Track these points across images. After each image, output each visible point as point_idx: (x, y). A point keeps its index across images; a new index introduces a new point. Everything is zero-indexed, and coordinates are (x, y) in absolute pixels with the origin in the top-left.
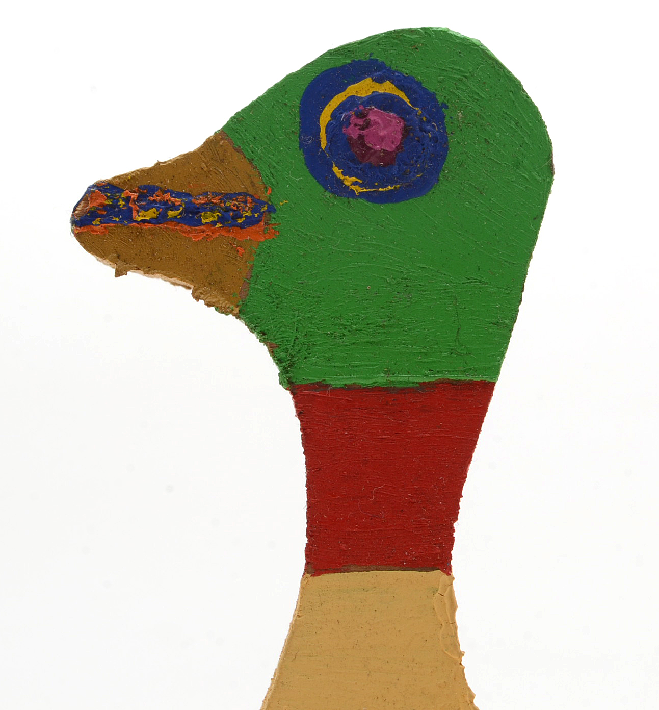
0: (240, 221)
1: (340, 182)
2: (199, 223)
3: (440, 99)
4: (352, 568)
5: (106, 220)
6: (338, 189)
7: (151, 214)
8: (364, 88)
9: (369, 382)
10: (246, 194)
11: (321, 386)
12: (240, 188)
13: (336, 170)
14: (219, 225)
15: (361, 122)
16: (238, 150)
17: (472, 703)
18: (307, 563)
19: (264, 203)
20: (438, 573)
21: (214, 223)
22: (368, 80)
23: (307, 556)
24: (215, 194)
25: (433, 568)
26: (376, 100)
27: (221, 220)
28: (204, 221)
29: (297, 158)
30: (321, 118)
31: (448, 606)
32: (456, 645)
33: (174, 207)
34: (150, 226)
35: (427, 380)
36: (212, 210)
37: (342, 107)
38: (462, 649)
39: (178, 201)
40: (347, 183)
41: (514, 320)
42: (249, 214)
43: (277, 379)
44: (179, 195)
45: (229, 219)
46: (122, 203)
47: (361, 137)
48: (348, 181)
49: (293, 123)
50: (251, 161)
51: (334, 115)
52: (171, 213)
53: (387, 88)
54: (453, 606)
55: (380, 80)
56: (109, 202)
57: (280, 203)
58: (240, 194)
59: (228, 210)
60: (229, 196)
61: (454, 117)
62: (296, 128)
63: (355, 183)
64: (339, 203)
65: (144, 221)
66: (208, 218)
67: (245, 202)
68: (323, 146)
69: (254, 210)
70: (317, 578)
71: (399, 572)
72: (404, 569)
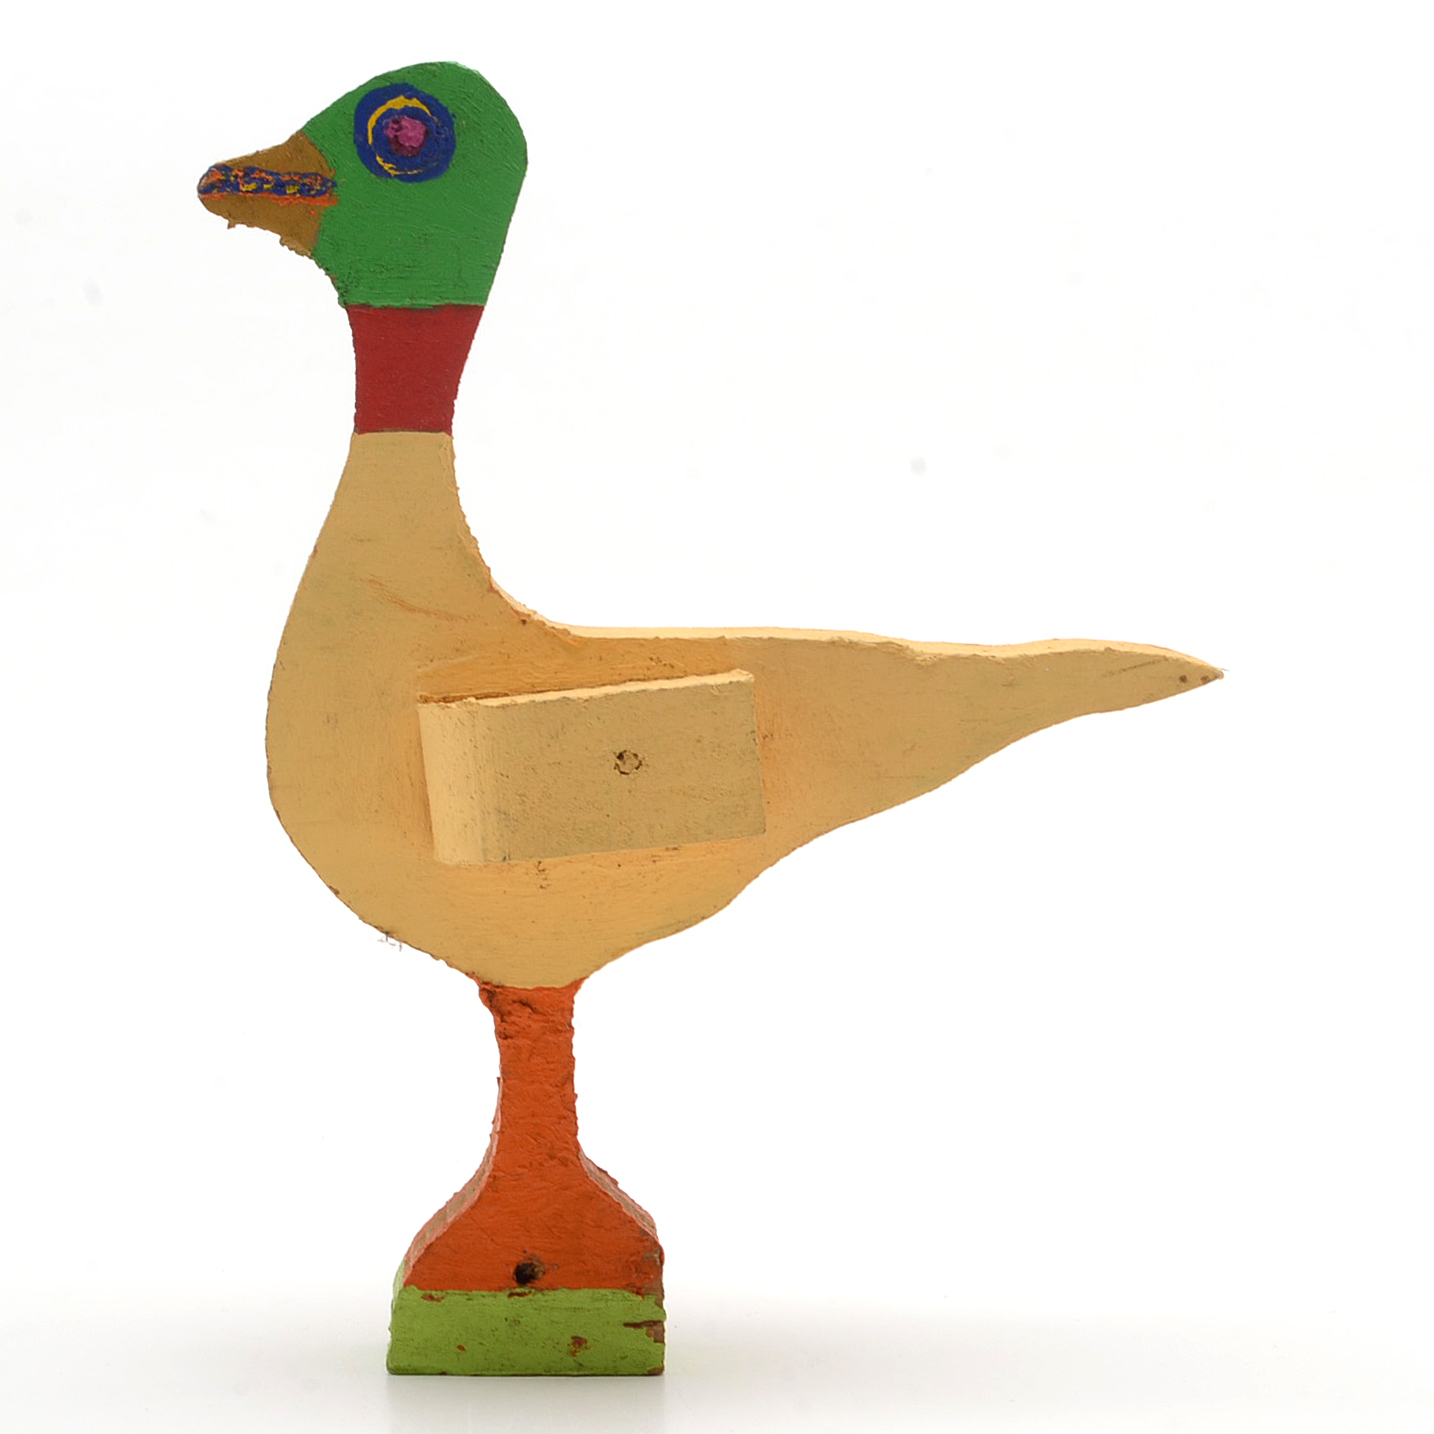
0: (312, 193)
1: (381, 167)
2: (285, 193)
3: (451, 112)
4: (386, 429)
5: (221, 190)
6: (379, 171)
7: (253, 186)
8: (398, 103)
9: (397, 304)
10: (316, 174)
11: (366, 306)
12: (313, 170)
13: (378, 159)
14: (298, 195)
15: (395, 126)
16: (312, 144)
17: (464, 521)
18: (356, 426)
19: (328, 180)
20: (443, 434)
21: (295, 194)
22: (402, 98)
23: (355, 421)
24: (296, 174)
25: (440, 431)
26: (406, 111)
27: (299, 191)
28: (288, 192)
29: (352, 151)
30: (369, 124)
31: (449, 458)
32: (454, 482)
33: (268, 182)
34: (251, 195)
35: (437, 303)
36: (294, 185)
37: (383, 116)
38: (458, 485)
39: (270, 178)
40: (386, 168)
41: (498, 264)
42: (318, 188)
43: (337, 301)
44: (271, 174)
45: (305, 191)
46: (232, 179)
47: (396, 137)
48: (387, 167)
49: (348, 125)
50: (320, 151)
51: (378, 122)
52: (266, 186)
53: (415, 103)
54: (453, 456)
55: (409, 98)
56: (223, 178)
57: (340, 181)
58: (313, 174)
59: (304, 185)
60: (305, 175)
61: (460, 124)
62: (352, 129)
63: (391, 168)
64: (380, 183)
65: (247, 192)
66: (290, 190)
67: (316, 180)
68: (370, 141)
69: (322, 185)
70: (362, 436)
71: (417, 433)
72: (420, 431)
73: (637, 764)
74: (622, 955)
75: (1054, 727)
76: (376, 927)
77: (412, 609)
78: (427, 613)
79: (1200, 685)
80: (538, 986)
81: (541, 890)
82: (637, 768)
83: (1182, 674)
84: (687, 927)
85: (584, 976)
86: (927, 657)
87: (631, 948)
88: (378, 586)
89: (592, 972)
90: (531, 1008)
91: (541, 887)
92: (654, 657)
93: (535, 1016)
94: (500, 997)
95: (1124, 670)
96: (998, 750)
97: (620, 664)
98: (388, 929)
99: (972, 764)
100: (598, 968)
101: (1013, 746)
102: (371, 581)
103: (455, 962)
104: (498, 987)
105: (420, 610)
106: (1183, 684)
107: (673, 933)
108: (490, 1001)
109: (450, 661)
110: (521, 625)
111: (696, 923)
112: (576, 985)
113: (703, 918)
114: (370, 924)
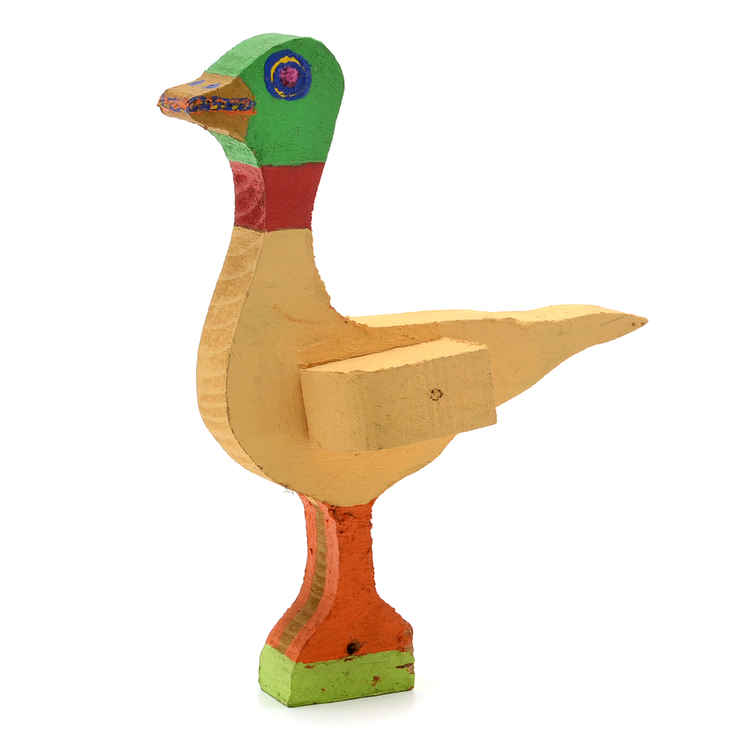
0: (245, 108)
1: (277, 93)
2: (232, 109)
3: (309, 63)
4: (280, 229)
5: (201, 109)
6: (276, 95)
7: (216, 107)
8: (285, 60)
9: (285, 164)
10: (246, 99)
11: (270, 166)
12: (244, 97)
13: (276, 89)
14: (238, 110)
15: (284, 72)
16: (245, 83)
17: (318, 273)
19: (252, 102)
20: (307, 229)
21: (236, 109)
22: (287, 57)
24: (237, 99)
25: (305, 228)
26: (289, 63)
27: (239, 108)
28: (233, 109)
29: (263, 85)
30: (271, 71)
31: (310, 241)
32: (313, 254)
33: (223, 104)
34: (215, 111)
35: (304, 162)
36: (236, 105)
37: (279, 67)
38: (315, 255)
39: (225, 102)
40: (280, 94)
41: (331, 140)
42: (248, 106)
44: (225, 100)
45: (241, 107)
46: (206, 103)
47: (284, 77)
48: (280, 93)
49: (260, 72)
50: (248, 87)
51: (276, 70)
52: (222, 106)
53: (293, 60)
54: (312, 241)
55: (290, 57)
56: (202, 103)
57: (258, 102)
58: (245, 99)
59: (241, 104)
60: (241, 100)
61: (314, 69)
62: (263, 74)
63: (282, 94)
64: (277, 100)
65: (213, 109)
66: (234, 108)
67: (247, 101)
68: (272, 81)
69: (249, 104)
70: (269, 233)
71: (295, 230)
72: (296, 228)
73: (440, 395)
74: (393, 484)
75: (580, 352)
76: (280, 484)
77: (294, 320)
78: (301, 321)
79: (640, 327)
80: (354, 505)
81: (356, 456)
82: (440, 397)
83: (633, 322)
84: (422, 467)
85: (375, 498)
86: (525, 323)
87: (397, 481)
88: (278, 310)
89: (379, 495)
90: (353, 516)
91: (356, 455)
92: (405, 334)
93: (354, 520)
94: (338, 513)
95: (609, 322)
96: (556, 366)
97: (391, 339)
98: (286, 484)
99: (545, 374)
100: (382, 492)
101: (562, 363)
102: (275, 308)
103: (316, 497)
104: (337, 507)
105: (297, 320)
106: (633, 327)
107: (416, 471)
108: (334, 515)
109: (312, 345)
110: (345, 323)
111: (426, 465)
112: (372, 503)
113: (429, 462)
114: (277, 483)
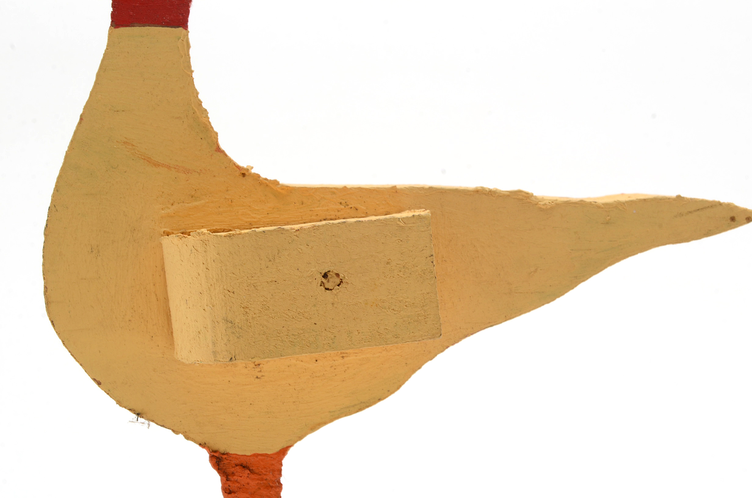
4: (135, 25)
17: (197, 97)
18: (112, 22)
20: (181, 29)
23: (112, 18)
25: (178, 26)
31: (186, 46)
32: (189, 66)
38: (193, 69)
54: (188, 46)
70: (117, 29)
71: (161, 28)
72: (163, 26)
73: (338, 281)
74: (318, 428)
75: (640, 255)
76: (130, 410)
77: (157, 165)
78: (169, 167)
79: (744, 224)
80: (254, 452)
81: (256, 380)
82: (339, 285)
83: (732, 215)
84: (368, 407)
85: (288, 445)
86: (547, 202)
87: (325, 423)
88: (130, 147)
89: (296, 442)
90: (250, 470)
91: (257, 377)
92: (343, 202)
93: (253, 476)
94: (226, 462)
95: (690, 212)
96: (598, 272)
97: (318, 207)
98: (139, 411)
99: (580, 283)
100: (300, 438)
102: (125, 143)
103: (191, 435)
104: (224, 454)
105: (163, 165)
106: (732, 222)
107: (357, 411)
108: (218, 465)
109: (187, 205)
110: (241, 177)
111: (374, 403)
112: (283, 452)
113: (380, 400)
114: (125, 408)
